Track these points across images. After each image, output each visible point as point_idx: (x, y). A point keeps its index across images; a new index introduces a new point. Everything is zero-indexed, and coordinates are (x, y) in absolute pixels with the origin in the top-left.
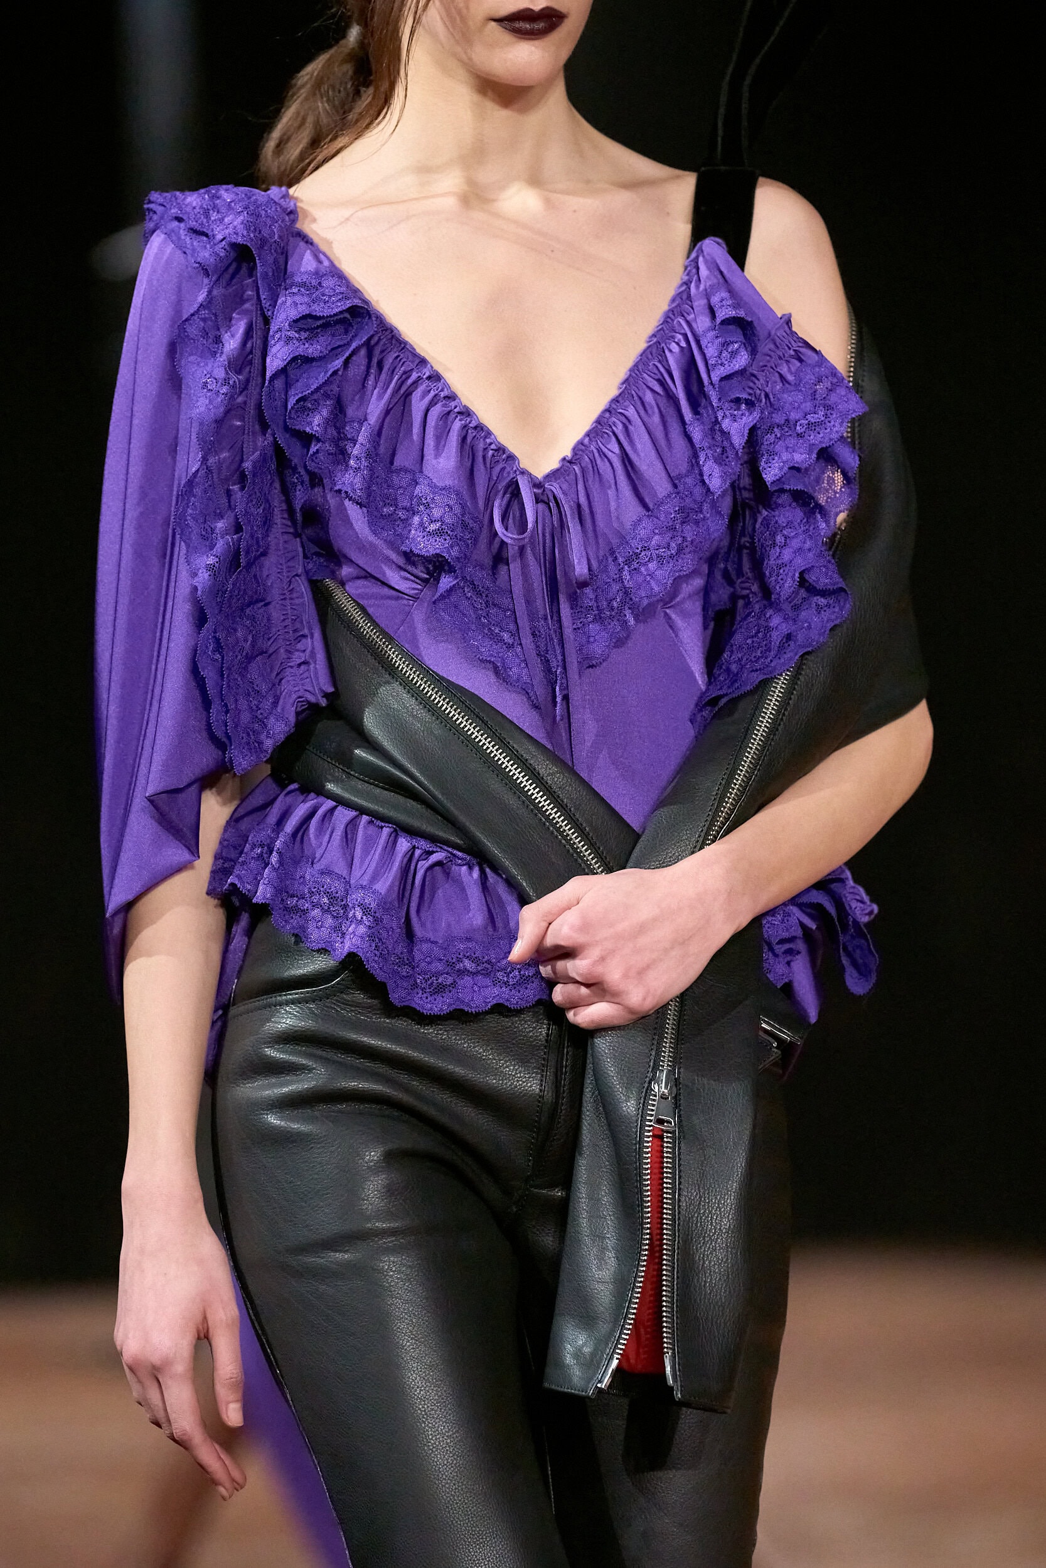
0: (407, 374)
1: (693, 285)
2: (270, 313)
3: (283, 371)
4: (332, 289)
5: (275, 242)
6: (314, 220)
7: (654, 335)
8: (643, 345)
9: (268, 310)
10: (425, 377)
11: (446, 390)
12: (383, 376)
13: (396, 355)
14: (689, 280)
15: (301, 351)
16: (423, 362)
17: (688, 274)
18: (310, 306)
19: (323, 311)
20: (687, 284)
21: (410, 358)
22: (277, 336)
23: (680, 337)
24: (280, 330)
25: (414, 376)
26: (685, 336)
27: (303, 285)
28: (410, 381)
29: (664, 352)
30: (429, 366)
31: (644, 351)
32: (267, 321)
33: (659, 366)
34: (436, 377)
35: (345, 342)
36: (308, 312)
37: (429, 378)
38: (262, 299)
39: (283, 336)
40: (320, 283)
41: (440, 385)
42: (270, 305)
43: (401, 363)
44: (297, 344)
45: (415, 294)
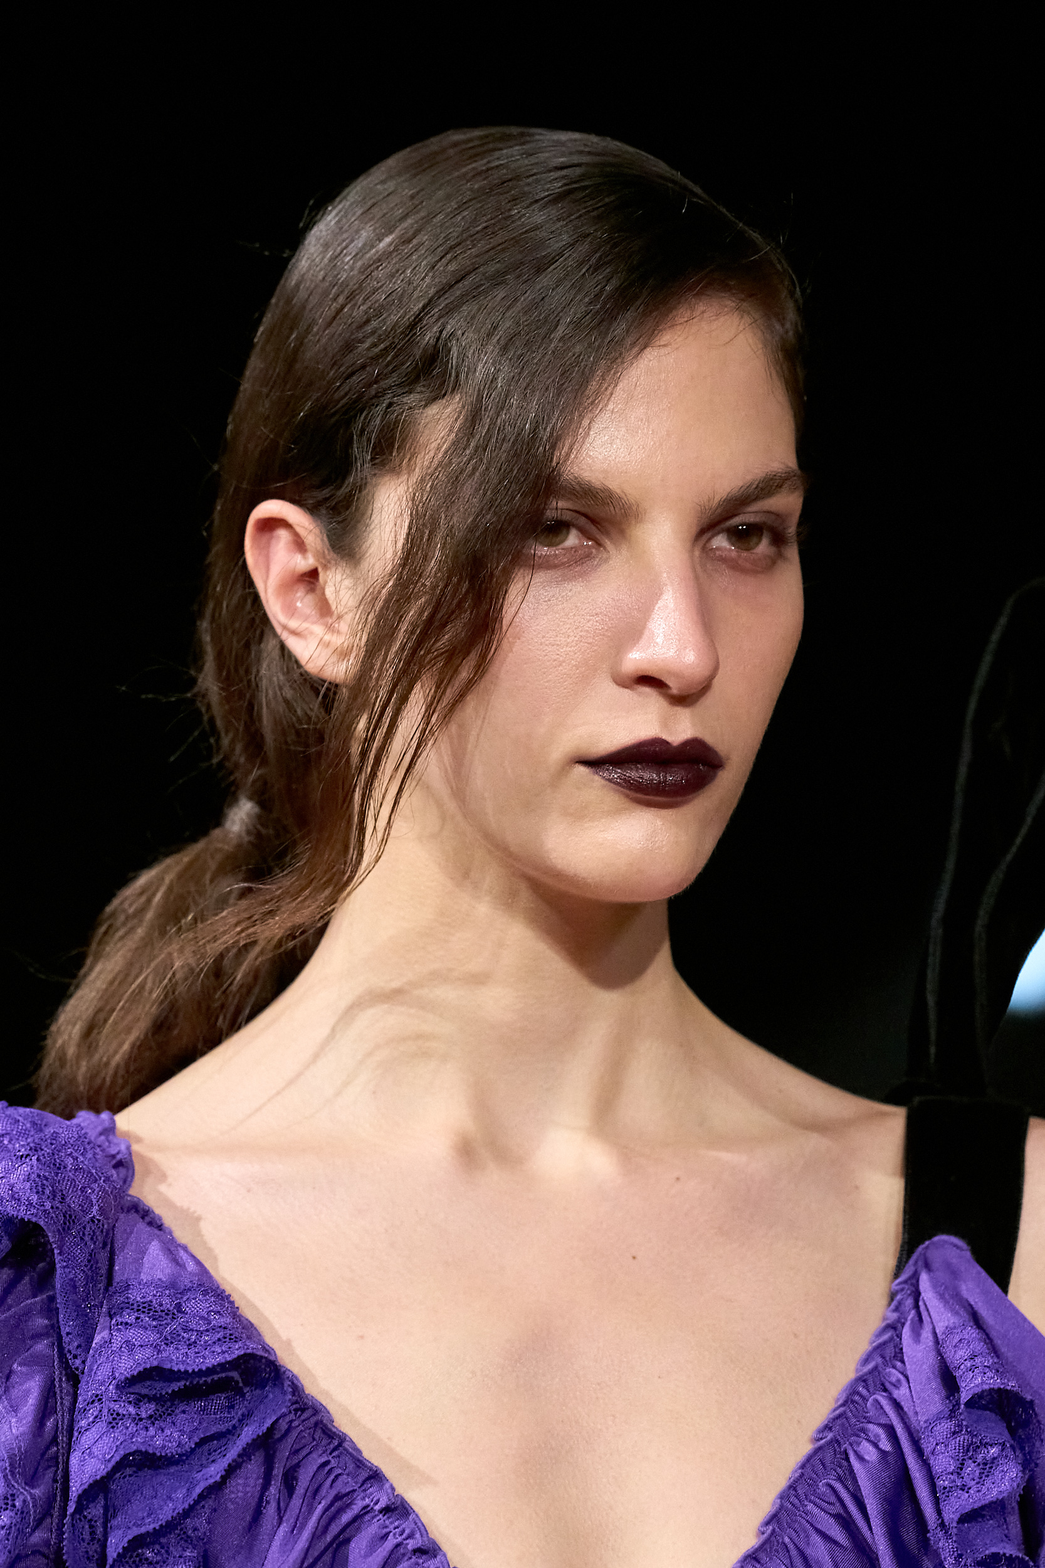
0: (342, 1500)
1: (906, 1332)
2: (78, 1362)
3: (98, 1488)
4: (202, 1318)
5: (92, 1220)
6: (163, 1177)
7: (827, 1427)
8: (805, 1448)
9: (75, 1357)
10: (377, 1507)
11: (418, 1535)
12: (296, 1501)
13: (323, 1460)
14: (898, 1320)
15: (139, 1442)
16: (376, 1476)
17: (896, 1309)
18: (159, 1352)
19: (183, 1362)
20: (894, 1328)
21: (351, 1467)
22: (92, 1412)
23: (880, 1431)
24: (98, 1398)
25: (358, 1506)
26: (890, 1430)
27: (146, 1307)
28: (345, 1518)
29: (847, 1459)
30: (387, 1486)
31: (809, 1459)
32: (74, 1379)
33: (838, 1486)
34: (399, 1509)
35: (229, 1425)
36: (155, 1363)
37: (387, 1510)
38: (63, 1334)
39: (105, 1411)
40: (178, 1307)
41: (407, 1526)
42: (79, 1346)
43: (332, 1477)
44: (132, 1428)
45: (362, 1337)
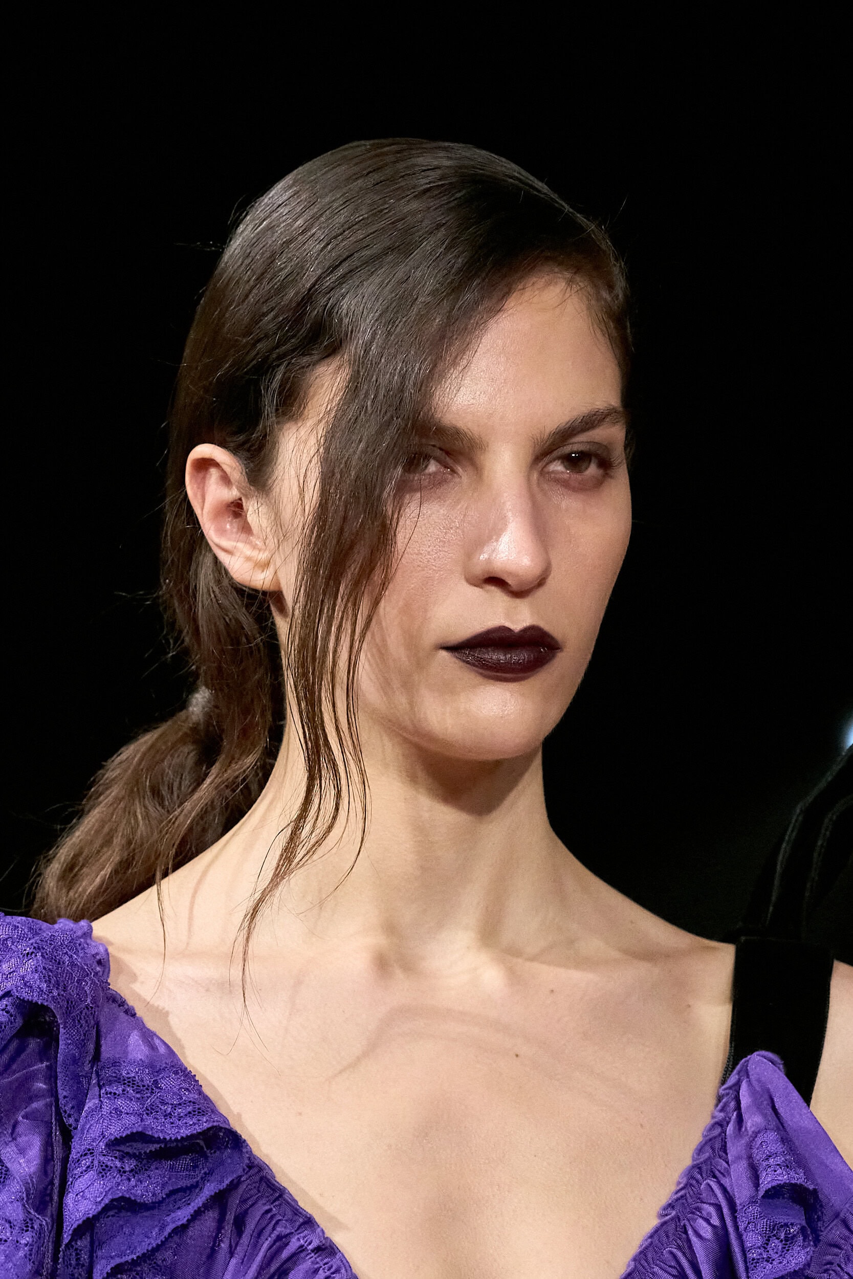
0: (282, 1241)
1: (730, 1129)
2: (71, 1121)
3: (88, 1226)
4: (176, 1093)
7: (671, 1206)
8: (653, 1222)
10: (310, 1247)
11: (343, 1271)
13: (267, 1207)
14: (724, 1119)
15: (123, 1189)
16: (309, 1222)
17: (722, 1110)
18: (142, 1120)
19: (162, 1130)
20: (721, 1124)
21: (289, 1214)
22: (85, 1162)
23: (711, 1210)
24: (90, 1152)
26: (719, 1210)
27: (130, 1082)
29: (686, 1232)
30: (319, 1230)
31: (656, 1231)
32: (67, 1134)
33: (679, 1254)
34: (327, 1249)
36: (139, 1129)
37: (318, 1250)
38: (61, 1098)
39: (96, 1163)
40: (156, 1082)
41: (335, 1263)
42: (73, 1109)
43: (273, 1222)
44: (118, 1179)
45: (300, 1114)
